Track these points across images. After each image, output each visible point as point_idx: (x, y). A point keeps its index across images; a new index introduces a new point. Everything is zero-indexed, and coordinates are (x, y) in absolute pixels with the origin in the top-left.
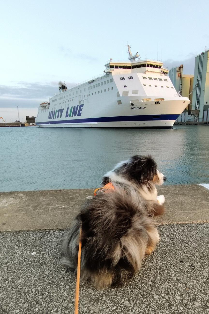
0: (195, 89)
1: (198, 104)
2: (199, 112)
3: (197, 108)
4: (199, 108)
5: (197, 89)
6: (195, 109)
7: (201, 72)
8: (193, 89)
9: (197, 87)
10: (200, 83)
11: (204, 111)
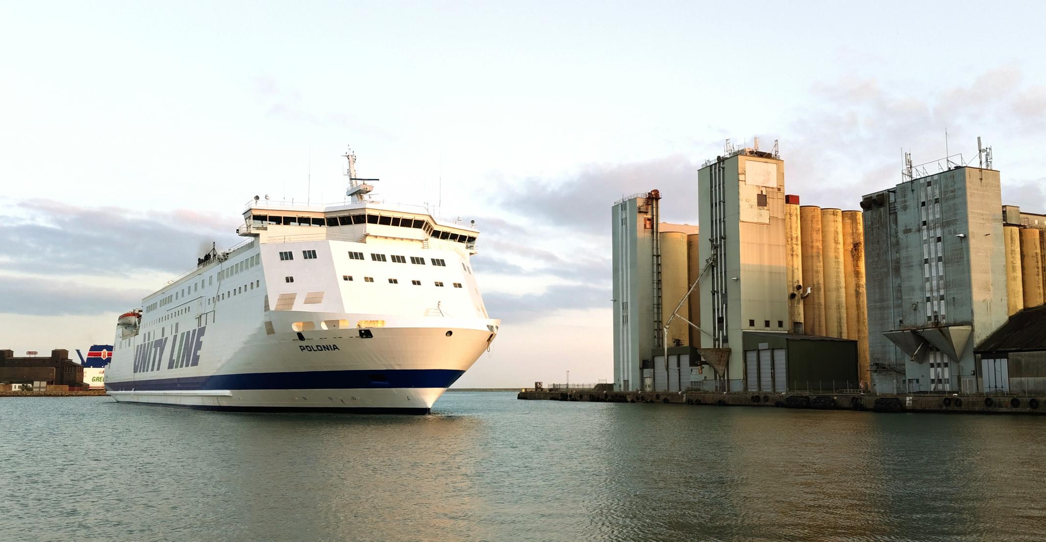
0: (708, 275)
1: (721, 328)
2: (729, 356)
3: (718, 340)
4: (725, 340)
5: (713, 274)
6: (715, 345)
7: (720, 219)
8: (701, 272)
9: (713, 267)
10: (721, 255)
11: (745, 352)
